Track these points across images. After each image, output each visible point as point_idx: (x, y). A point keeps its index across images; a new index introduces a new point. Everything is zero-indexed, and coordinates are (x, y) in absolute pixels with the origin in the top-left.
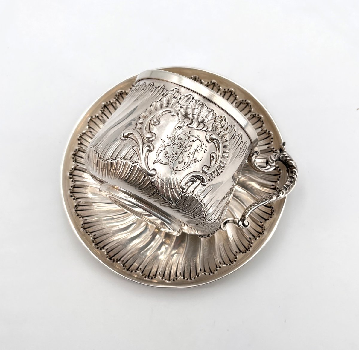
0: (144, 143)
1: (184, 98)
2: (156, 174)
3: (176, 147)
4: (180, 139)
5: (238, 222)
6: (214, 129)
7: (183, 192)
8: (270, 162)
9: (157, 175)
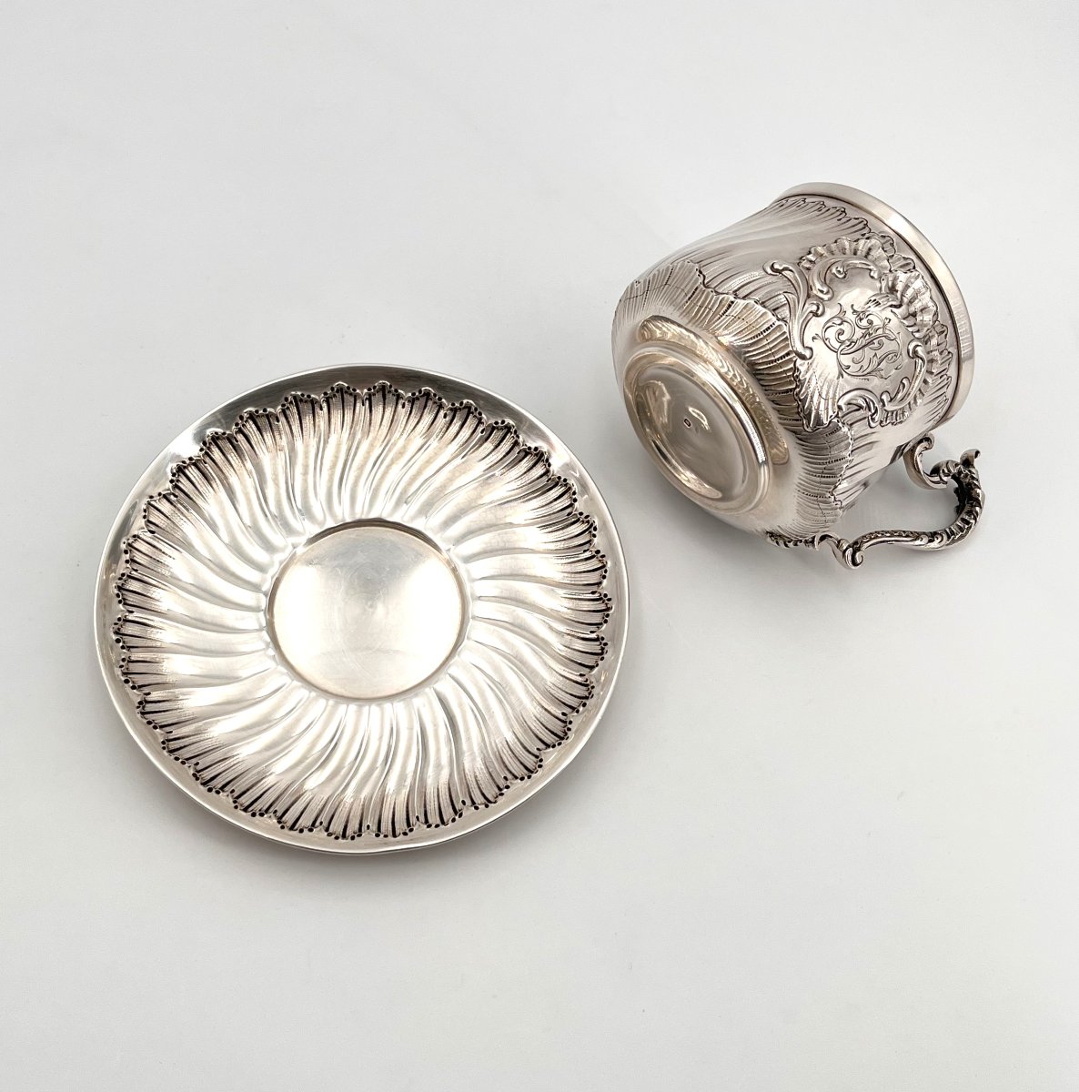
0: (809, 296)
1: (899, 259)
2: (810, 358)
3: (859, 333)
4: (871, 323)
5: (847, 549)
6: (926, 340)
7: (837, 416)
8: (943, 471)
9: (810, 361)
